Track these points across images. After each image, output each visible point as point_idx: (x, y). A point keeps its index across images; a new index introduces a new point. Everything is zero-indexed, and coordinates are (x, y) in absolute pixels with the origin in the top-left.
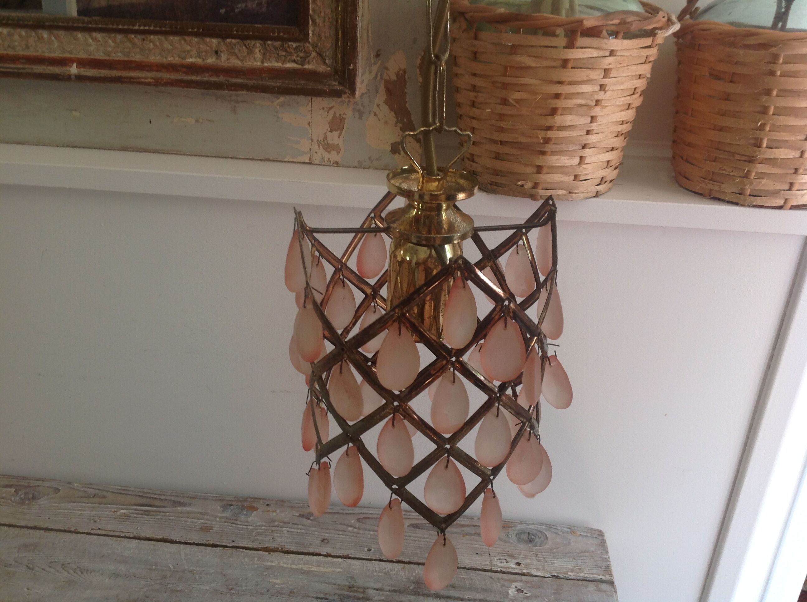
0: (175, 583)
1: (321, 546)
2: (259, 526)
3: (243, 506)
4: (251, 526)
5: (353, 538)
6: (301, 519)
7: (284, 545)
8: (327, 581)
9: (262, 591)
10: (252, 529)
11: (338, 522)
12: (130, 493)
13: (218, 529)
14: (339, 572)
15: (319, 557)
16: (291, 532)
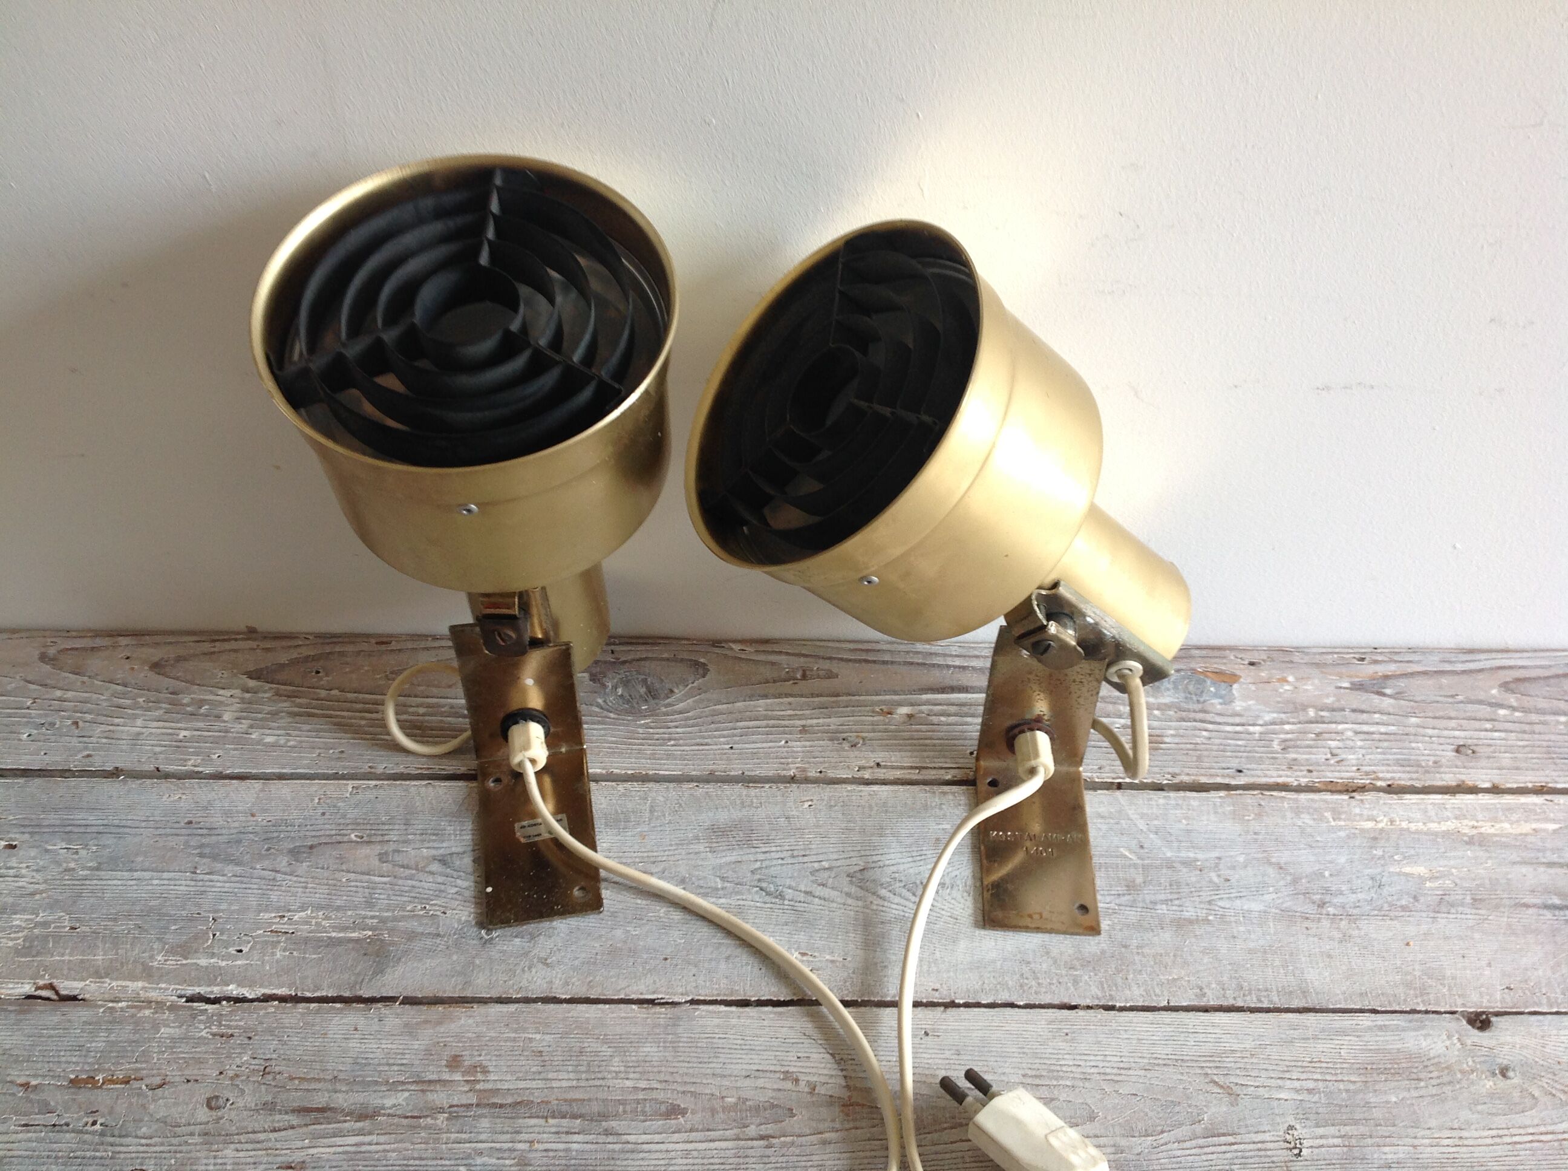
0: (1171, 900)
1: (1464, 767)
2: (1273, 723)
3: (1194, 671)
4: (1254, 725)
5: (1526, 736)
6: (1365, 696)
7: (1375, 772)
8: (1544, 860)
9: (1404, 902)
10: (1261, 733)
11: (1460, 698)
12: (887, 658)
13: (1177, 740)
14: (1555, 831)
15: (1480, 796)
16: (1367, 733)
